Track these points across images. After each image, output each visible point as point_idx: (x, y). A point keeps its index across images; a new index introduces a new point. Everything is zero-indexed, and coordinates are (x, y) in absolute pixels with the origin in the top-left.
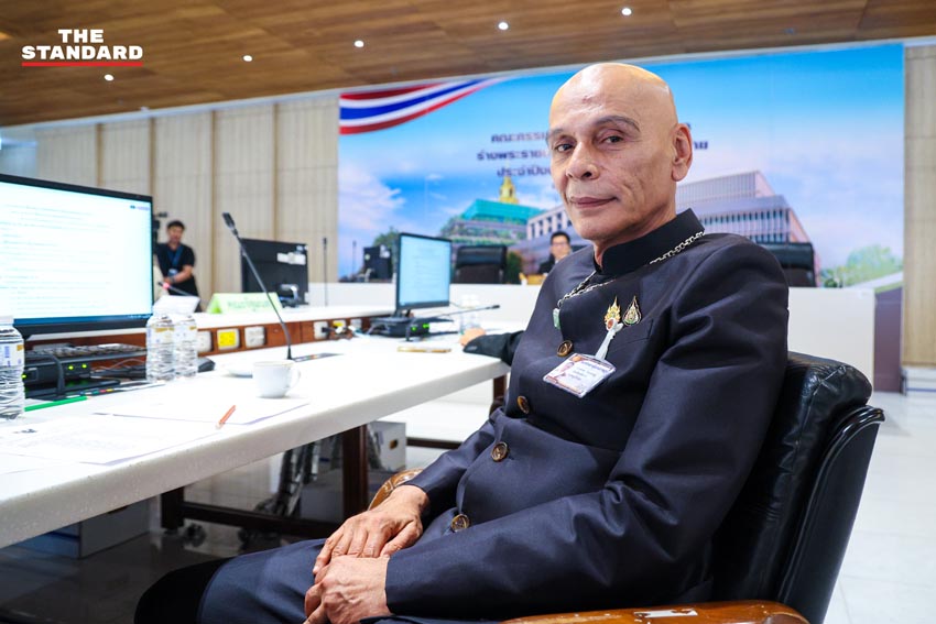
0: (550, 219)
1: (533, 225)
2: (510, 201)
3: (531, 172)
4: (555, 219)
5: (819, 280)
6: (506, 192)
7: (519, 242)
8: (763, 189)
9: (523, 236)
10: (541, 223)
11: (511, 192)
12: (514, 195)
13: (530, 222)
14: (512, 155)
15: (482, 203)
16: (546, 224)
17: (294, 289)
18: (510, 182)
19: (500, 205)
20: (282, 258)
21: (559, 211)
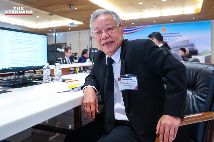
5: (198, 54)
8: (190, 42)
17: (61, 59)
20: (58, 49)
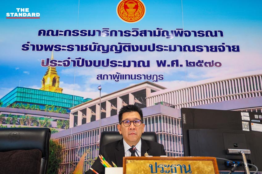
0: (93, 108)
1: (76, 113)
2: (53, 89)
3: (76, 63)
4: (98, 108)
6: (49, 81)
7: (60, 130)
9: (64, 125)
10: (84, 111)
11: (54, 81)
12: (57, 85)
13: (73, 111)
14: (58, 48)
15: (23, 91)
16: (89, 112)
18: (54, 72)
19: (42, 93)
21: (103, 100)
